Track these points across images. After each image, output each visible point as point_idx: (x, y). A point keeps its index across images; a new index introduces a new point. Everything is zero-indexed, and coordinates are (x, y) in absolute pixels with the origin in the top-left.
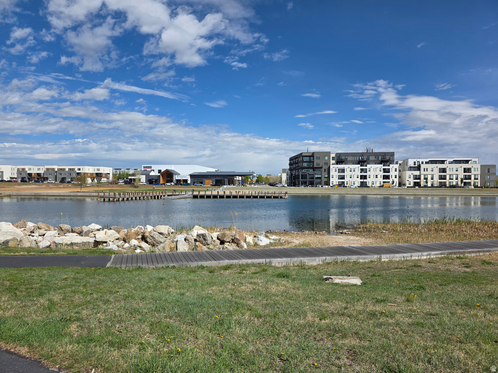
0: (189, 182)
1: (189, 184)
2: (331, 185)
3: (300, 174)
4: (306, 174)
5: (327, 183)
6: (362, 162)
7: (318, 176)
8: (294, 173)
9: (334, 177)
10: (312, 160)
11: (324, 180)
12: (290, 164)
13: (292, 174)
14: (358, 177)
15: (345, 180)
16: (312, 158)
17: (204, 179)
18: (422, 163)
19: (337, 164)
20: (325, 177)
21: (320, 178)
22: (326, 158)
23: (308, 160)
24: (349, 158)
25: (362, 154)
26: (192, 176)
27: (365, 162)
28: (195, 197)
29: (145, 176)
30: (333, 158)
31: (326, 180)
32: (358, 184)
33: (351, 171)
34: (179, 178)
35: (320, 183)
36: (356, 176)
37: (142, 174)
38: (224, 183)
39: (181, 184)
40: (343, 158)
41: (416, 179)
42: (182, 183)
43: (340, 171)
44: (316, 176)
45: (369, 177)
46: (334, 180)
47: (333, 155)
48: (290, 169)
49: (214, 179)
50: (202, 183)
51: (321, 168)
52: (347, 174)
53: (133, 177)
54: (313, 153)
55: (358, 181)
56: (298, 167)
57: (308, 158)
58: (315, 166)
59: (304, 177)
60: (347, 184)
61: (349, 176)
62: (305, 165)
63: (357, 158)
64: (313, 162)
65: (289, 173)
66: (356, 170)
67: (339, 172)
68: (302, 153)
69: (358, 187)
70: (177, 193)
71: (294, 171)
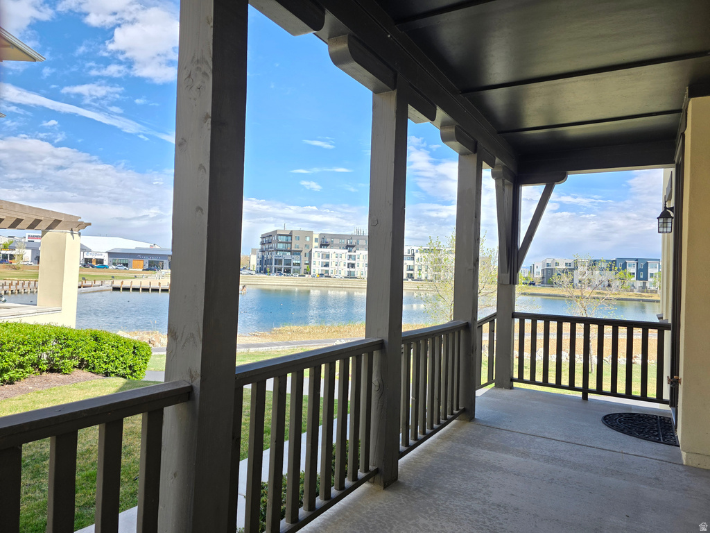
0: (106, 263)
1: (106, 267)
2: (312, 274)
3: (274, 258)
4: (281, 258)
5: (308, 272)
6: (349, 247)
7: (297, 262)
8: (265, 256)
9: (317, 263)
10: (289, 241)
11: (304, 267)
12: (262, 244)
13: (263, 256)
14: (345, 265)
15: (330, 269)
16: (290, 237)
17: (130, 260)
18: (417, 251)
19: (321, 247)
20: (306, 264)
21: (299, 264)
22: (308, 239)
23: (284, 241)
24: (336, 241)
25: (351, 237)
26: (111, 254)
27: (353, 246)
28: (116, 289)
29: (30, 251)
30: (316, 240)
31: (306, 267)
32: (344, 274)
33: (337, 257)
34: (89, 257)
35: (298, 271)
36: (342, 264)
37: (27, 248)
38: (163, 266)
39: (92, 266)
40: (328, 240)
41: (410, 270)
42: (94, 264)
43: (324, 256)
44: (294, 262)
45: (358, 266)
46: (317, 268)
47: (316, 236)
48: (262, 251)
49: (147, 261)
50: (126, 265)
51: (301, 251)
52: (332, 260)
53: (9, 252)
54: (292, 231)
55: (345, 271)
56: (271, 248)
57: (285, 237)
58: (293, 249)
59: (278, 262)
60: (332, 273)
61: (334, 264)
62: (281, 246)
63: (345, 242)
64: (291, 243)
65: (260, 256)
66: (343, 256)
67: (322, 258)
68: (276, 231)
69: (345, 277)
70: (88, 283)
71: (267, 253)
